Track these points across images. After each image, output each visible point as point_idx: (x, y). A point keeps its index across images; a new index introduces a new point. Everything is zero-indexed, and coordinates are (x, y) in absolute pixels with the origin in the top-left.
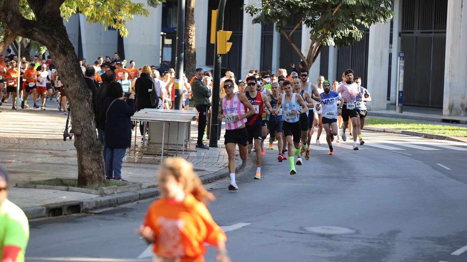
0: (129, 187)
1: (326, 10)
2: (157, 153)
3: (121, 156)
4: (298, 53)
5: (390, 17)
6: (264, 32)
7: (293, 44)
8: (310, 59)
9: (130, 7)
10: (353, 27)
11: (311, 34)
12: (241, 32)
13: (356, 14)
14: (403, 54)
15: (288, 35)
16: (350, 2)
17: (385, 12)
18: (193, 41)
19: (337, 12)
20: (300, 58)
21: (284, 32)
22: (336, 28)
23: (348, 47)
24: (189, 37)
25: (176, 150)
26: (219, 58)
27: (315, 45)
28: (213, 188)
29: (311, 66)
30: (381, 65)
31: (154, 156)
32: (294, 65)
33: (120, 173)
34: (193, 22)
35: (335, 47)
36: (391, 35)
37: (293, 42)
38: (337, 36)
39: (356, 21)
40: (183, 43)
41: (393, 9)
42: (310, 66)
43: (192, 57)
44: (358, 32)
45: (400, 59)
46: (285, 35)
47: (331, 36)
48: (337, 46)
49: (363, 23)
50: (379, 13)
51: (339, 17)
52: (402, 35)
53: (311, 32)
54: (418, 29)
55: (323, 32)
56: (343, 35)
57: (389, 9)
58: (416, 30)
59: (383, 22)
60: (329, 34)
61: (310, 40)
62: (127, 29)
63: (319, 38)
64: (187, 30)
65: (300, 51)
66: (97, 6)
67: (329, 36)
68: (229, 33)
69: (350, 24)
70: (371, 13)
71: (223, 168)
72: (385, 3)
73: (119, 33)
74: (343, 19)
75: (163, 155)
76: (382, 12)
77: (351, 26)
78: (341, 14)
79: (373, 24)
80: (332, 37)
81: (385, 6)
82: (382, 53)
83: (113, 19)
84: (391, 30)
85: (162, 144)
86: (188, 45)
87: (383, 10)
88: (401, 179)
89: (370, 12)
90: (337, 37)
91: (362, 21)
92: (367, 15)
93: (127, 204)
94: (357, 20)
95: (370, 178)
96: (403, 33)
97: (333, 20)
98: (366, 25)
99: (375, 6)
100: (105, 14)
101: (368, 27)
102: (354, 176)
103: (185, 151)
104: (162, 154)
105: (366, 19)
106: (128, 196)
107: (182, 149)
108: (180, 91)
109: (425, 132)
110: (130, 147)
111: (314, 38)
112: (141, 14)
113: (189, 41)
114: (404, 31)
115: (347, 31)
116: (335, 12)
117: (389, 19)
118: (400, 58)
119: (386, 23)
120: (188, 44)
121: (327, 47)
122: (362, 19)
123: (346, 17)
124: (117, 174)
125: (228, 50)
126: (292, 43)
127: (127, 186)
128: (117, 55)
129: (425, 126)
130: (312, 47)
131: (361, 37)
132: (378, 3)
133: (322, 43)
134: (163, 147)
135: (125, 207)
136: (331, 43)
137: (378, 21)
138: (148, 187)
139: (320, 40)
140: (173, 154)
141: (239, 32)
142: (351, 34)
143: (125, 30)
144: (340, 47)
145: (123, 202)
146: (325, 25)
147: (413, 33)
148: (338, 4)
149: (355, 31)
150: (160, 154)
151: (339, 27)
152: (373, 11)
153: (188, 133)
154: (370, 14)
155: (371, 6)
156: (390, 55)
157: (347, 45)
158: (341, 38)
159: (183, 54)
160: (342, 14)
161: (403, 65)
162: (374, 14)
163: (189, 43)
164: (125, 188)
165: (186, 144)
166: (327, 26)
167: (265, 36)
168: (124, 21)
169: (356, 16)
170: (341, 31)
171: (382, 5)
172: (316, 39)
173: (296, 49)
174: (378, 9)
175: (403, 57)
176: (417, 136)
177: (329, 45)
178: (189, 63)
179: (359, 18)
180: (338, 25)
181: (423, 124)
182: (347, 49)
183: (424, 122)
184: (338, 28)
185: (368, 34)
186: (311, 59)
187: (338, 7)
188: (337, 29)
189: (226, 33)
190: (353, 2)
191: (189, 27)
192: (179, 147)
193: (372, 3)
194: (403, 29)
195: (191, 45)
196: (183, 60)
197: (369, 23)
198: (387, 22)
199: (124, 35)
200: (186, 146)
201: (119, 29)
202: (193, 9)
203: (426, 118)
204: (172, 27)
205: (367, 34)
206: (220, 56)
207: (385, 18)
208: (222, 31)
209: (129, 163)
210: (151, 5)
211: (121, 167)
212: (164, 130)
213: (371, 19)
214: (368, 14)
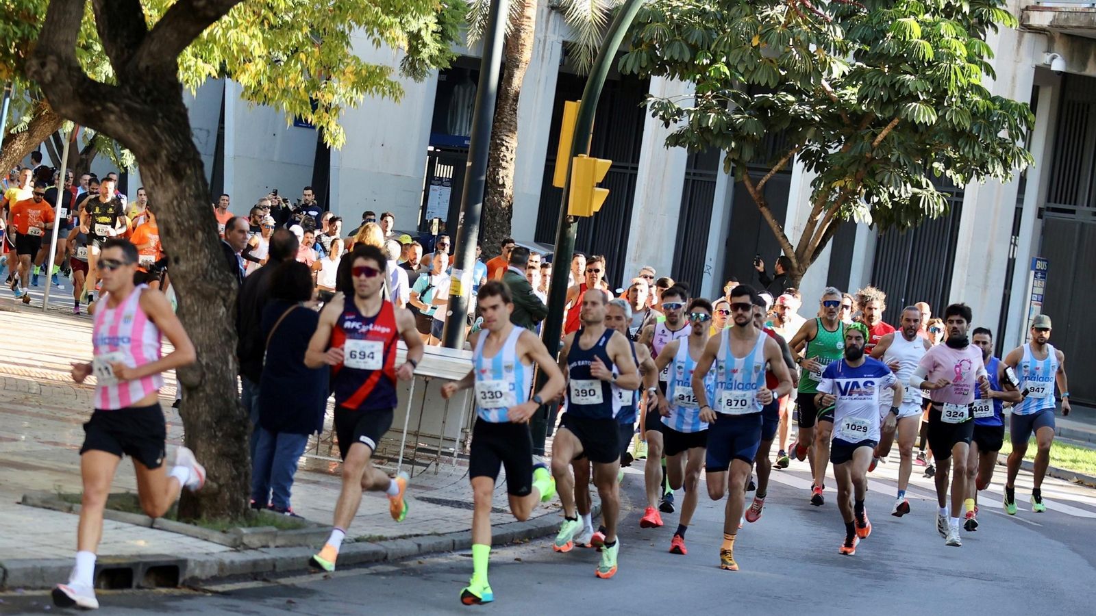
0: (308, 534)
1: (859, 132)
2: (387, 455)
3: (295, 453)
4: (777, 234)
5: (1019, 167)
6: (693, 171)
7: (764, 210)
8: (804, 251)
9: (357, 73)
10: (924, 180)
11: (813, 189)
12: (634, 166)
13: (933, 148)
14: (1045, 263)
15: (755, 185)
16: (922, 115)
17: (1007, 152)
18: (508, 175)
19: (885, 138)
20: (779, 246)
21: (745, 177)
22: (878, 178)
23: (905, 231)
24: (500, 165)
25: (436, 452)
26: (570, 227)
27: (820, 217)
28: (522, 558)
29: (806, 270)
30: (985, 287)
31: (378, 461)
32: (762, 264)
33: (288, 495)
34: (512, 129)
35: (871, 227)
36: (1019, 210)
37: (766, 205)
38: (880, 199)
39: (932, 168)
40: (483, 178)
41: (1028, 147)
42: (802, 271)
43: (502, 218)
44: (935, 195)
45: (1035, 277)
46: (747, 183)
47: (865, 199)
48: (878, 227)
49: (949, 173)
50: (994, 152)
51: (890, 151)
52: (1046, 213)
53: (813, 184)
54: (1088, 205)
55: (845, 186)
56: (896, 200)
57: (1020, 144)
58: (1083, 205)
59: (1000, 177)
60: (859, 193)
61: (810, 203)
62: (342, 129)
63: (833, 200)
64: (497, 147)
65: (782, 230)
66: (273, 63)
67: (859, 198)
68: (604, 165)
69: (915, 173)
70: (973, 151)
71: (554, 509)
72: (1010, 128)
73: (321, 136)
74: (899, 158)
75: (403, 462)
76: (1000, 150)
77: (919, 179)
78: (896, 144)
79: (974, 178)
80: (868, 202)
81: (1011, 135)
82: (990, 255)
83: (311, 99)
84: (1020, 200)
85: (402, 432)
86: (494, 186)
87: (1004, 146)
88: (1006, 584)
89: (970, 148)
90: (879, 203)
91: (947, 168)
92: (962, 153)
93: (298, 577)
94: (936, 165)
95: (927, 573)
96: (1048, 209)
97: (873, 159)
98: (957, 179)
99: (984, 133)
100: (292, 84)
101: (961, 185)
102: (887, 565)
103: (459, 456)
104: (401, 458)
105: (958, 165)
106: (302, 558)
107: (453, 449)
108: (462, 301)
109: (1081, 469)
110: (320, 433)
111: (819, 200)
112: (384, 93)
113: (498, 174)
114: (1053, 205)
115: (906, 191)
116: (880, 138)
117: (1016, 171)
118: (1036, 273)
119: (1008, 179)
120: (495, 181)
121: (852, 225)
122: (949, 163)
123: (907, 153)
124: (279, 497)
125: (597, 207)
126: (762, 206)
127: (303, 531)
128: (310, 192)
129: (1080, 454)
130: (812, 222)
131: (942, 209)
132: (992, 126)
133: (840, 214)
134: (404, 440)
135: (293, 585)
136: (864, 216)
137: (988, 172)
138: (357, 540)
139: (836, 206)
140: (428, 462)
141: (630, 165)
142: (915, 199)
143: (338, 131)
144: (885, 228)
145: (289, 571)
146: (853, 169)
147: (1073, 212)
148: (891, 119)
149: (927, 191)
150: (396, 457)
151: (886, 178)
152: (979, 146)
153: (471, 411)
154: (969, 152)
155: (974, 132)
156: (1011, 263)
157: (904, 227)
158: (890, 207)
159: (479, 206)
160: (899, 144)
161: (1040, 291)
162: (981, 155)
163: (498, 179)
164: (296, 535)
165: (463, 438)
166: (857, 171)
167: (694, 181)
168: (338, 108)
169: (933, 154)
170: (891, 189)
171: (1003, 134)
172: (824, 203)
173: (772, 223)
174: (992, 141)
175: (1043, 272)
176: (1059, 478)
177: (856, 220)
178: (494, 232)
179: (940, 161)
180: (886, 172)
181: (1078, 450)
182: (903, 236)
183: (1079, 444)
184: (883, 180)
185: (959, 204)
186: (808, 254)
187: (890, 126)
188: (881, 183)
189: (595, 161)
190: (929, 117)
191: (503, 140)
192: (446, 444)
193: (978, 125)
194: (1049, 200)
195: (503, 185)
196: (478, 223)
197: (964, 175)
198: (1010, 178)
199: (334, 143)
200: (463, 443)
201: (322, 128)
202: (517, 95)
203: (1085, 434)
204: (457, 134)
205: (956, 202)
206: (575, 221)
207: (1006, 166)
208: (585, 156)
209: (312, 474)
210: (408, 74)
211: (291, 481)
212: (411, 397)
213: (971, 164)
214: (964, 151)
